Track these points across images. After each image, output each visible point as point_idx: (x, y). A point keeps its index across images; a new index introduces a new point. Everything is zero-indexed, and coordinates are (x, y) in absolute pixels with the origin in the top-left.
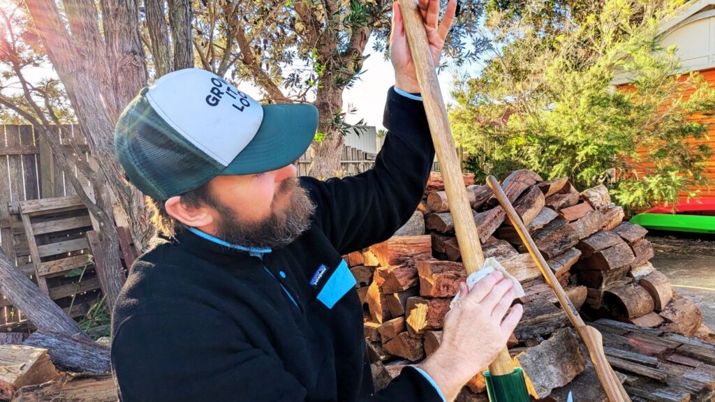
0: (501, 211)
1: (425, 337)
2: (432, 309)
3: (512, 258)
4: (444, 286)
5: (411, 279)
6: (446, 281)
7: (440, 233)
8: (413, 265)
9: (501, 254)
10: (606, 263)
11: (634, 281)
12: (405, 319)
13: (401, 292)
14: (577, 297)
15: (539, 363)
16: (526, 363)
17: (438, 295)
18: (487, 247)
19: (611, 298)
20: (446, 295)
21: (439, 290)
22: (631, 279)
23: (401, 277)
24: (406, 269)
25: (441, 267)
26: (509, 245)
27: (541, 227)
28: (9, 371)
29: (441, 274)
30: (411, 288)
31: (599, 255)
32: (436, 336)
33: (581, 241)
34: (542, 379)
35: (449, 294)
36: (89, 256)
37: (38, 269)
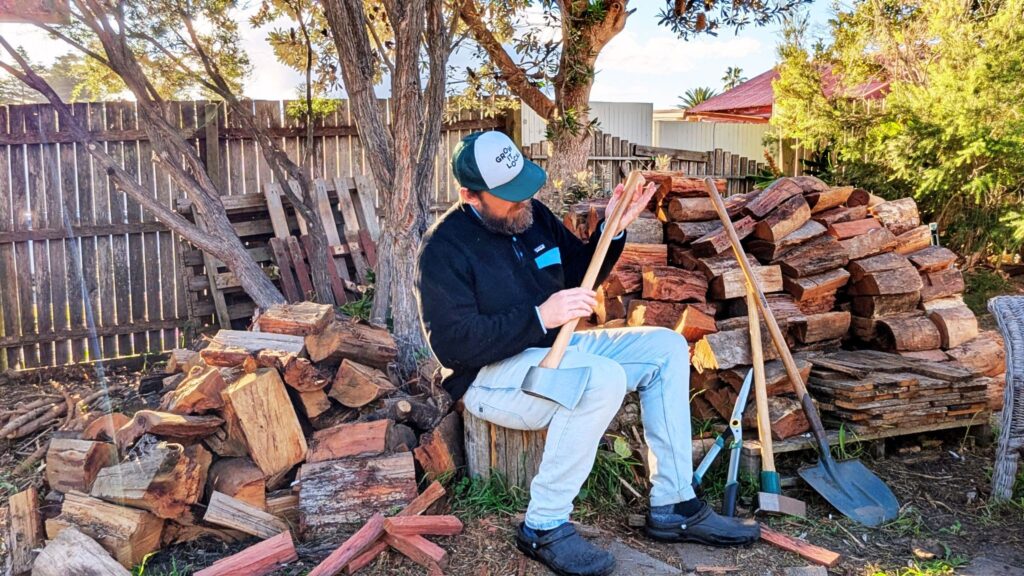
0: (750, 222)
2: (651, 309)
4: (665, 290)
5: (635, 283)
6: (669, 285)
7: (679, 244)
10: (877, 286)
11: (925, 314)
12: (627, 320)
13: (625, 295)
14: (834, 321)
15: (725, 343)
16: (713, 341)
17: (658, 298)
18: (725, 259)
19: (882, 329)
20: (667, 298)
21: (660, 292)
22: (920, 312)
23: (625, 281)
24: (631, 273)
25: (666, 271)
26: (754, 258)
27: (798, 242)
28: (307, 318)
29: (664, 278)
30: (634, 291)
31: (870, 278)
33: (851, 261)
34: (725, 355)
35: (672, 297)
36: (276, 268)
37: (215, 281)
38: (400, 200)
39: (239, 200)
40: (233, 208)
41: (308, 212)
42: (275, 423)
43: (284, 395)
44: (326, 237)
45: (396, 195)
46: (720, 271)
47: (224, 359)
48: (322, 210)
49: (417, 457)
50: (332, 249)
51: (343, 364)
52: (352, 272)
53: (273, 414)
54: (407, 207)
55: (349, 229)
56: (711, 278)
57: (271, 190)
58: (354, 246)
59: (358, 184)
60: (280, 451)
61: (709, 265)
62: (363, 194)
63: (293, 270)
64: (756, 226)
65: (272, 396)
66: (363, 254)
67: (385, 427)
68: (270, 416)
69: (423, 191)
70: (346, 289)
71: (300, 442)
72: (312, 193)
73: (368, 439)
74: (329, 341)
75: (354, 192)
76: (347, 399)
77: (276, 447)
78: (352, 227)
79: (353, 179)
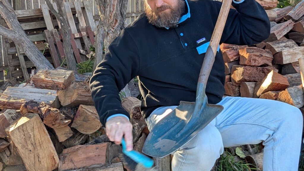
0: (291, 23)
1: (241, 85)
2: (246, 71)
3: (294, 48)
4: (253, 60)
5: (235, 56)
6: (255, 57)
8: (236, 49)
9: (288, 46)
12: (230, 76)
13: (229, 62)
15: (298, 93)
16: (291, 92)
17: (249, 64)
18: (280, 42)
20: (254, 64)
21: (250, 61)
23: (230, 55)
24: (233, 51)
25: (252, 50)
26: (294, 42)
28: (59, 79)
29: (252, 53)
30: (235, 61)
32: (247, 84)
34: (298, 100)
35: (256, 64)
36: (47, 44)
37: (19, 50)
38: (110, 11)
39: (29, 12)
40: (26, 16)
41: (61, 18)
42: (39, 148)
43: (44, 131)
44: (70, 30)
45: (108, 9)
46: (280, 49)
47: (9, 105)
48: (68, 17)
49: (125, 167)
50: (74, 35)
51: (80, 108)
52: (83, 45)
53: (37, 142)
54: (114, 15)
55: (82, 25)
56: (274, 53)
57: (44, 7)
58: (84, 34)
59: (85, 5)
60: (42, 163)
61: (273, 46)
62: (88, 9)
63: (56, 45)
64: (294, 25)
65: (36, 132)
66: (88, 37)
67: (106, 147)
68: (35, 144)
69: (123, 6)
70: (81, 54)
71: (55, 157)
72: (63, 8)
73: (96, 156)
74: (71, 94)
75: (83, 8)
76: (83, 129)
77: (40, 162)
78: (83, 25)
79: (83, 2)
